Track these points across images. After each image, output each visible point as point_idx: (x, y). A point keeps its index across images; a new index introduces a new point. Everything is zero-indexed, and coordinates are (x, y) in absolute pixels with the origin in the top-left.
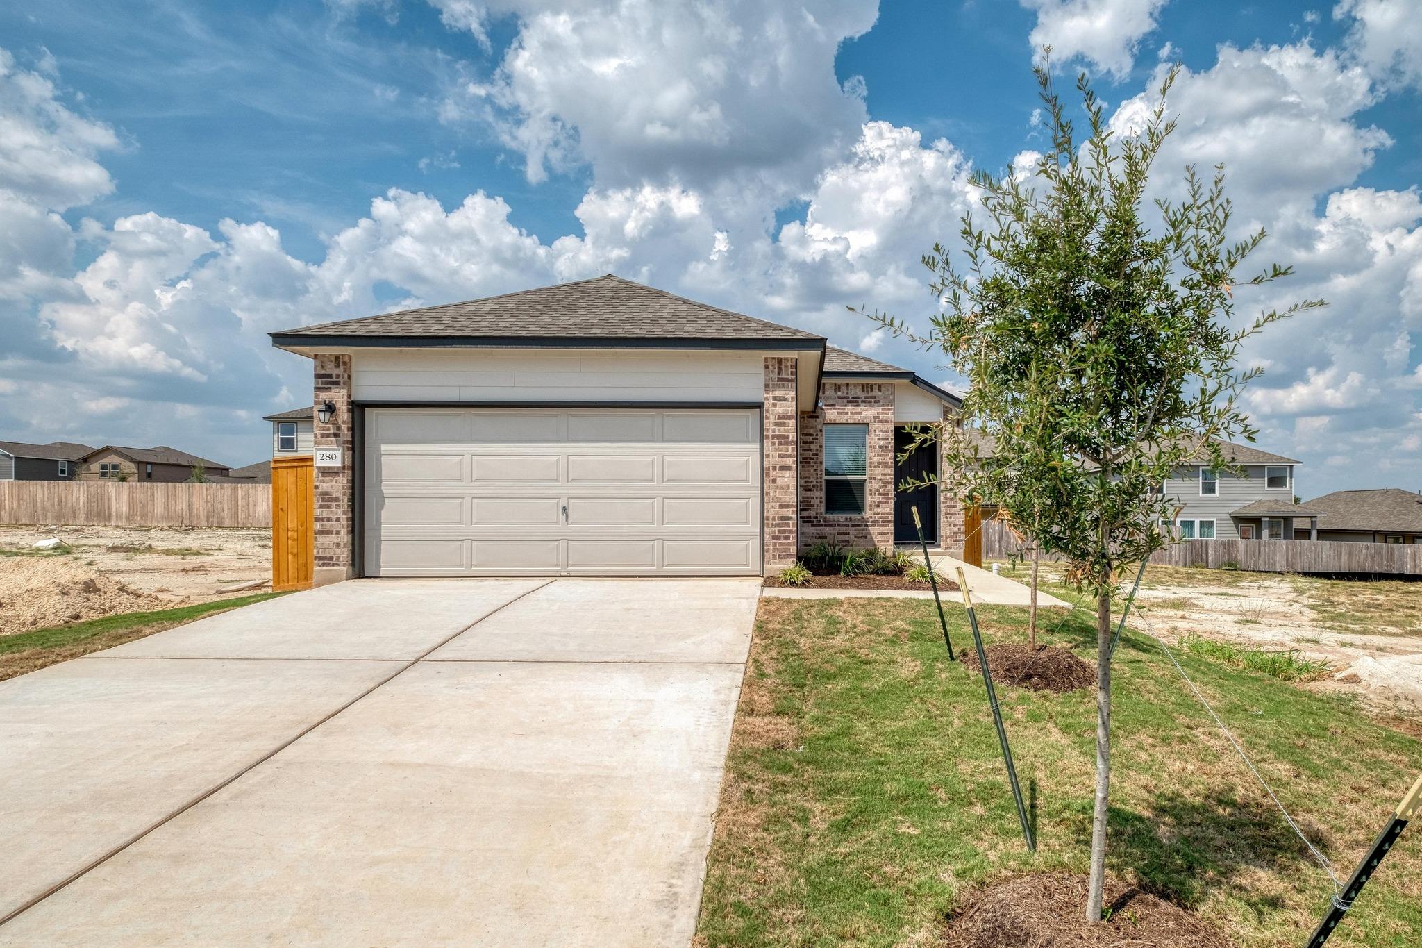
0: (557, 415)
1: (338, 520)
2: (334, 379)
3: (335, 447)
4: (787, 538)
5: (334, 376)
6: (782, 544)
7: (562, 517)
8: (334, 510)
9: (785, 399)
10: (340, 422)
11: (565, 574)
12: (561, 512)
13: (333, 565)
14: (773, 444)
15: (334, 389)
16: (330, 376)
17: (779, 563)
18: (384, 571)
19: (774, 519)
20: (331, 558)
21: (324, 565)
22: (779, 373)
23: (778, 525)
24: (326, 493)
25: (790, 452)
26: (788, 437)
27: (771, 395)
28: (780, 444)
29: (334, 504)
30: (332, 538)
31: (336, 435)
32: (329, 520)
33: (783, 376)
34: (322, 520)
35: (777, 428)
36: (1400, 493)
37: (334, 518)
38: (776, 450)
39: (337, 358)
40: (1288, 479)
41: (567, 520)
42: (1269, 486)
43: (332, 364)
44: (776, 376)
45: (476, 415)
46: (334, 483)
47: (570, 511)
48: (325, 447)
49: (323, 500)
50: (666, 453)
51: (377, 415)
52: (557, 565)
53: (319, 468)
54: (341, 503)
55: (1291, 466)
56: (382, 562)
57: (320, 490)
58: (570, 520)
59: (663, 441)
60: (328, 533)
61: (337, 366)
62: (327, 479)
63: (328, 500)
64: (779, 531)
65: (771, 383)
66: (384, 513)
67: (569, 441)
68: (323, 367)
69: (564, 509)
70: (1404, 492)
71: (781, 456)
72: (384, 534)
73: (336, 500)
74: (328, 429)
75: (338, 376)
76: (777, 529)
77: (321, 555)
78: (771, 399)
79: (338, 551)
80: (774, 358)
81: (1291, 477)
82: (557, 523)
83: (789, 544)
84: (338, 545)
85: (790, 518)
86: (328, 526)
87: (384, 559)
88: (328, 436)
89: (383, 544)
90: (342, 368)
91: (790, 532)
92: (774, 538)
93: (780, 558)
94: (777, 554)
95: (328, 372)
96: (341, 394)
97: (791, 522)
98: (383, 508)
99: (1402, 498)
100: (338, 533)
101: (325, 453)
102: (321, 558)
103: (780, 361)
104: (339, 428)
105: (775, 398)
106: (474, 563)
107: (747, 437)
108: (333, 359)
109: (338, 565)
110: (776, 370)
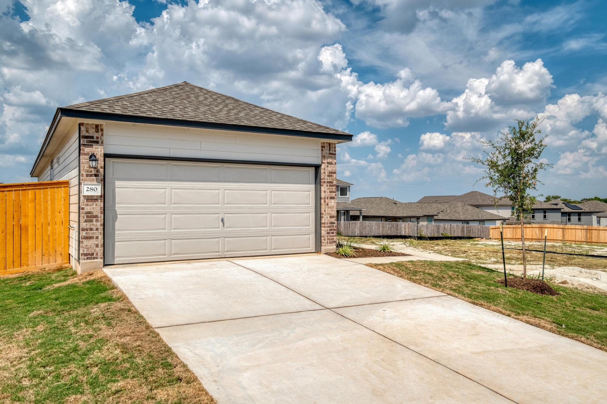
0: (218, 167)
1: (97, 229)
2: (95, 140)
3: (95, 183)
4: (333, 233)
5: (95, 137)
6: (331, 236)
7: (221, 223)
8: (94, 223)
9: (332, 164)
10: (99, 167)
11: (224, 256)
12: (220, 221)
13: (94, 258)
14: (327, 186)
15: (95, 146)
16: (92, 137)
17: (330, 246)
18: (117, 260)
19: (327, 224)
20: (93, 254)
21: (87, 259)
22: (329, 150)
23: (329, 227)
24: (90, 213)
25: (334, 190)
26: (333, 183)
27: (325, 161)
28: (330, 186)
29: (94, 219)
30: (93, 242)
31: (96, 175)
32: (91, 229)
33: (331, 152)
34: (87, 230)
35: (328, 178)
36: (387, 199)
37: (95, 228)
38: (328, 189)
39: (97, 126)
40: (348, 192)
41: (224, 226)
42: (341, 195)
43: (94, 130)
44: (328, 152)
45: (174, 165)
46: (94, 206)
47: (225, 221)
48: (89, 183)
49: (87, 217)
50: (273, 189)
51: (113, 162)
52: (218, 252)
53: (84, 196)
54: (99, 219)
55: (349, 186)
56: (116, 255)
57: (85, 210)
58: (225, 226)
59: (272, 183)
60: (91, 238)
61: (97, 132)
62: (90, 203)
63: (90, 217)
64: (330, 230)
65: (326, 155)
66: (117, 225)
67: (225, 181)
68: (87, 131)
69: (222, 220)
70: (388, 199)
71: (331, 192)
72: (117, 238)
73: (96, 217)
74: (91, 172)
75: (97, 138)
76: (329, 229)
77: (85, 252)
78: (326, 163)
79: (98, 249)
80: (327, 143)
81: (349, 191)
82: (218, 228)
83: (333, 236)
84: (97, 246)
85: (334, 223)
86: (90, 233)
87: (117, 252)
88: (91, 176)
89: (116, 243)
90: (100, 133)
91: (334, 230)
92: (328, 233)
93: (330, 243)
94: (329, 241)
95: (91, 135)
96: (99, 150)
97: (334, 225)
98: (116, 221)
99: (388, 201)
100: (97, 238)
101: (89, 187)
102: (85, 255)
103: (330, 144)
104: (98, 171)
105: (328, 163)
106: (173, 252)
107: (310, 182)
108: (94, 127)
109: (97, 258)
110: (328, 149)
